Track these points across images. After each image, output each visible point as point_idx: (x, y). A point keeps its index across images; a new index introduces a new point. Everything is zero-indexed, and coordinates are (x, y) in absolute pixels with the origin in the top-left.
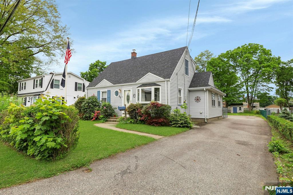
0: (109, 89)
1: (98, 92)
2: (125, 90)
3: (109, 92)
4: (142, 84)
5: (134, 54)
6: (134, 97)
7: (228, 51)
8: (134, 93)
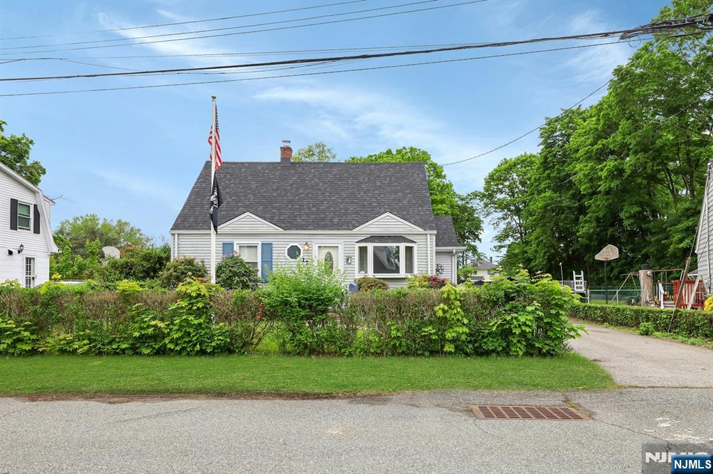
0: (267, 240)
1: (224, 244)
2: (320, 245)
3: (267, 248)
4: (369, 236)
5: (286, 151)
6: (350, 264)
7: (371, 156)
8: (348, 255)
